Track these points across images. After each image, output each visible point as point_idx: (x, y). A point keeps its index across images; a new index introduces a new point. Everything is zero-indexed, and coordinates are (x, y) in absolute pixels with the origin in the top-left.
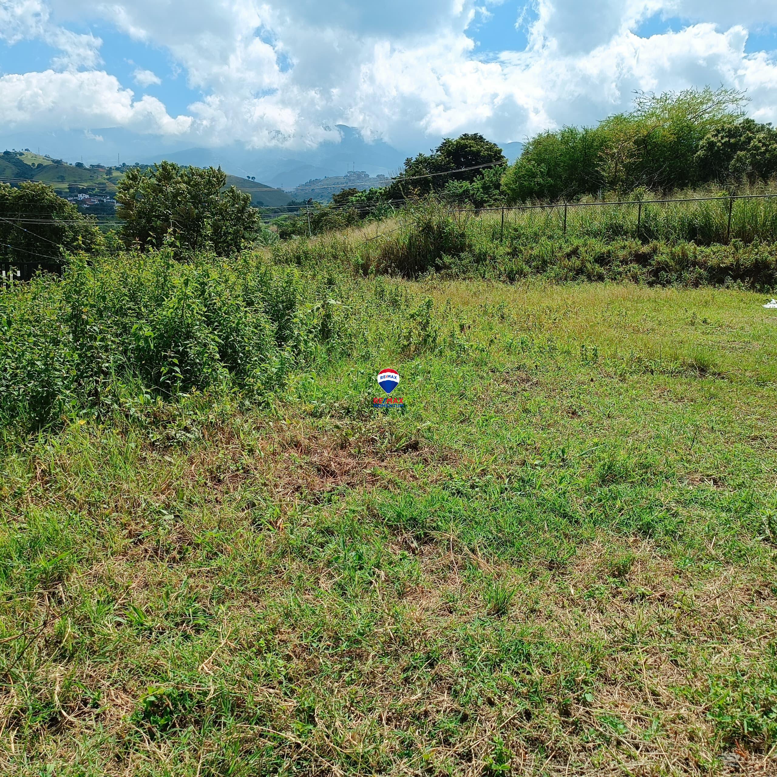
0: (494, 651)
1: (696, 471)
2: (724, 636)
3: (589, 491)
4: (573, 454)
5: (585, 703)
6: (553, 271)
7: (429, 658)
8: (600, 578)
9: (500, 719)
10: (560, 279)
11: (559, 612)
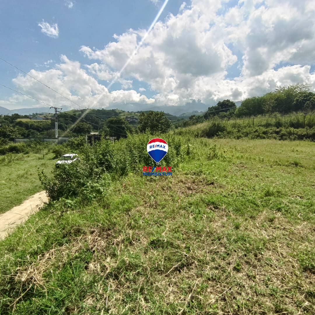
0: (236, 238)
1: (294, 194)
2: (303, 241)
3: (262, 198)
4: (257, 187)
5: (261, 254)
6: (250, 136)
7: (218, 238)
8: (265, 222)
9: (238, 255)
10: (253, 138)
11: (254, 230)
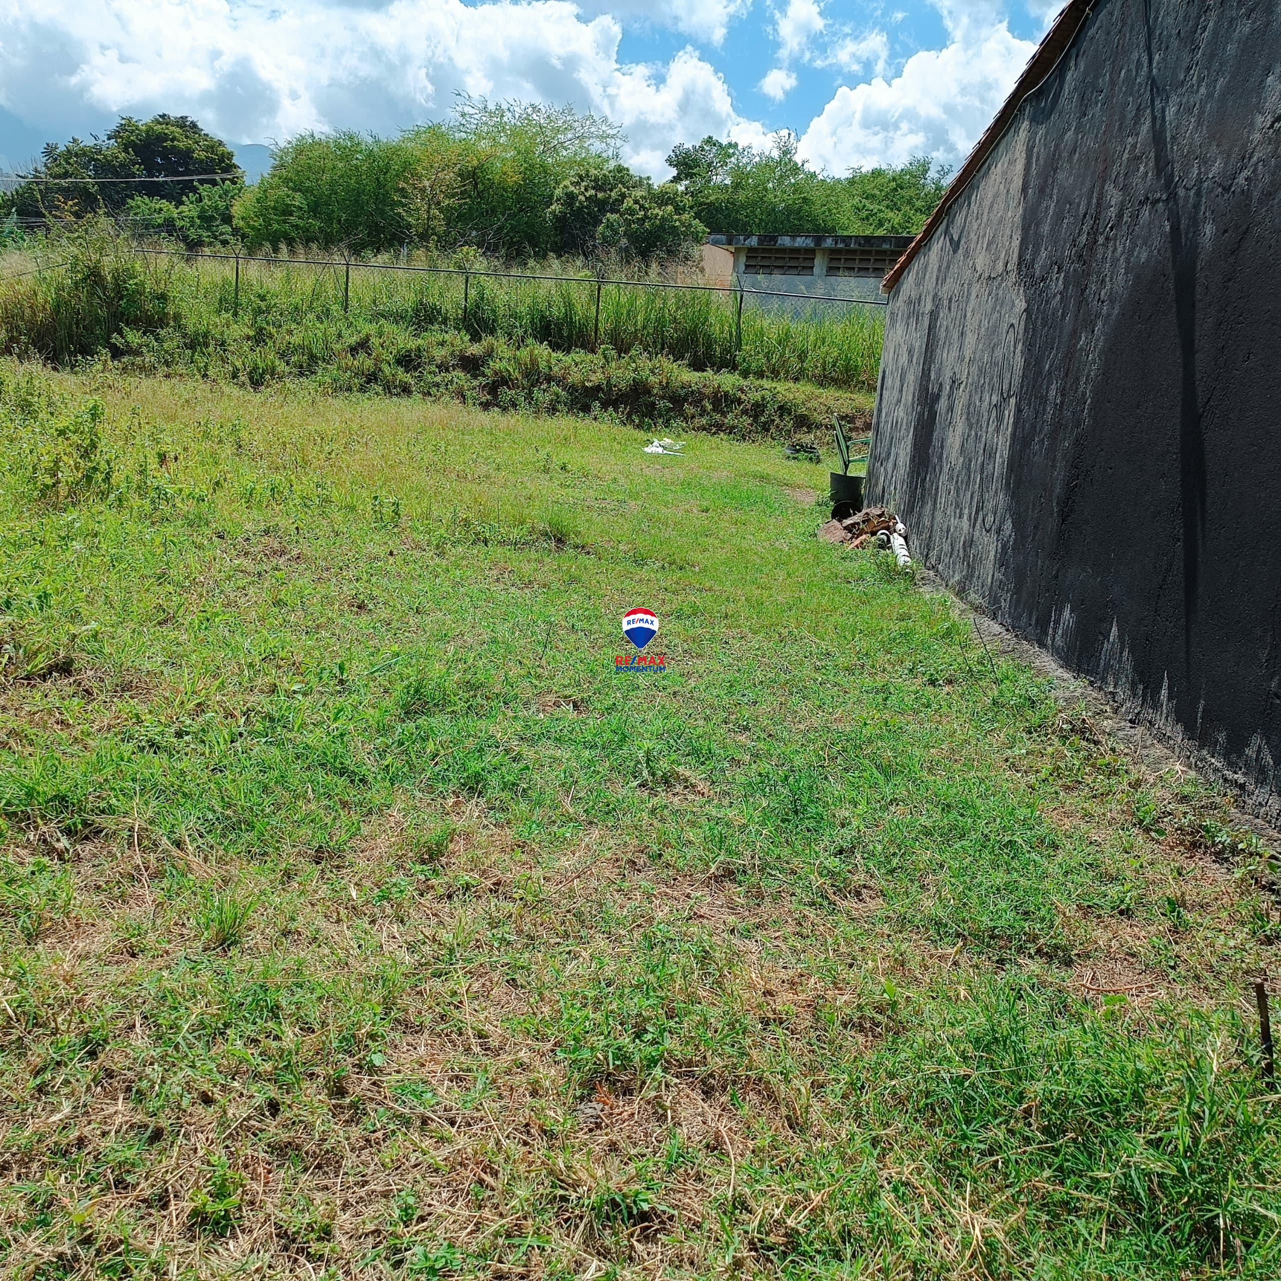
0: (214, 1010)
1: (550, 692)
2: (583, 933)
3: (383, 730)
4: (357, 671)
5: (373, 1069)
6: (326, 373)
7: (87, 1042)
8: (399, 867)
9: (223, 1124)
10: (340, 388)
11: (329, 929)
